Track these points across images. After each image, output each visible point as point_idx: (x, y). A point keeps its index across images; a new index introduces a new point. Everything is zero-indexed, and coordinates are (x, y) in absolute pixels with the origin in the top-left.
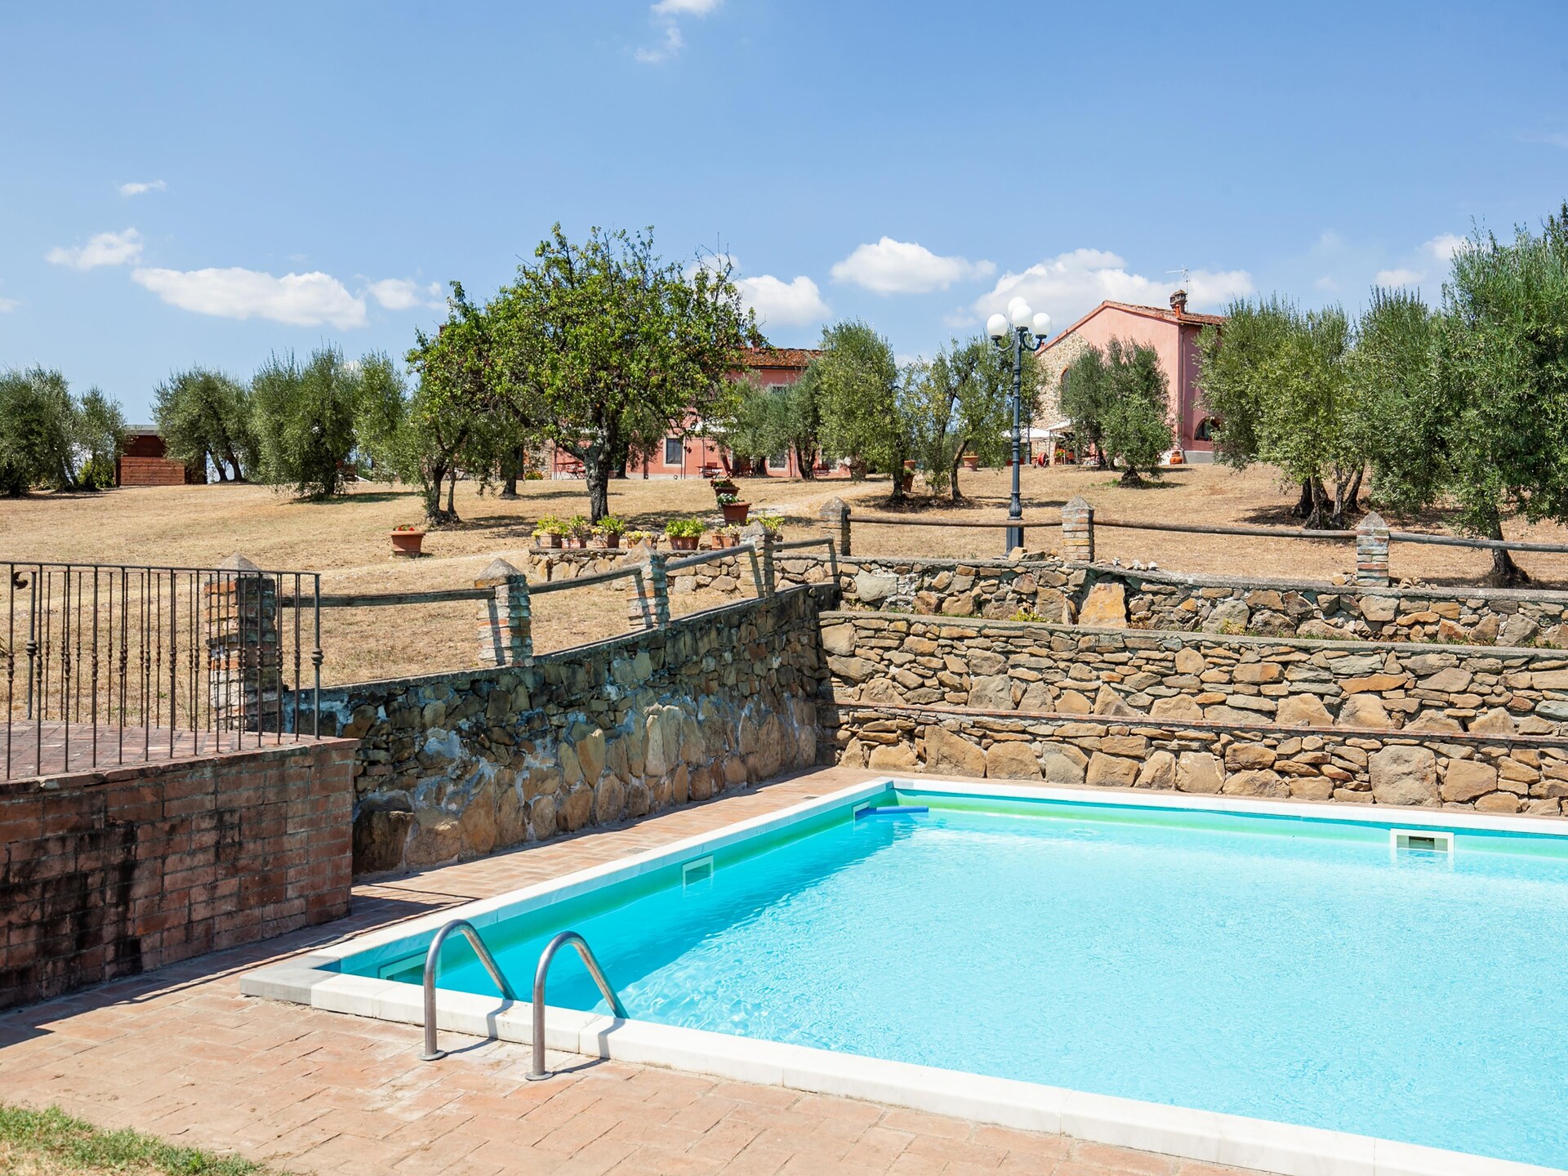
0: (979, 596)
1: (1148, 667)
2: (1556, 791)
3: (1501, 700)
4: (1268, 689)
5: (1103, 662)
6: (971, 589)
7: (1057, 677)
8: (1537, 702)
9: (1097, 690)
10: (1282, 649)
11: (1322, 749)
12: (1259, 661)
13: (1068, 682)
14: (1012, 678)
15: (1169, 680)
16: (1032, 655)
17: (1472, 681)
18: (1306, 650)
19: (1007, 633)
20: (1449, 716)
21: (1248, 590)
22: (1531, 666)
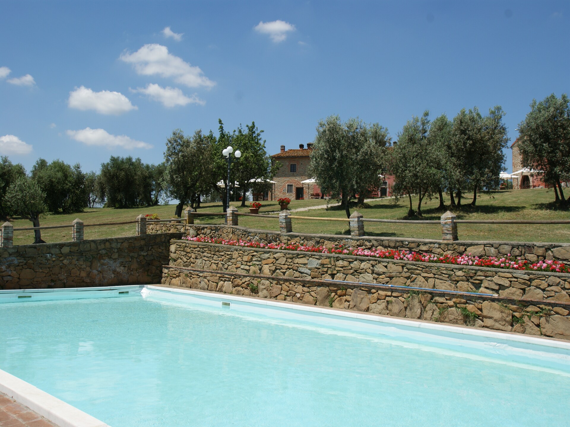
0: (211, 235)
1: (228, 257)
2: (291, 294)
3: (291, 267)
4: (248, 264)
5: (220, 255)
6: (210, 234)
7: (211, 260)
8: (298, 267)
9: (218, 263)
10: (252, 251)
11: (249, 281)
12: (248, 255)
13: (213, 261)
14: (203, 259)
15: (231, 261)
16: (207, 253)
17: (286, 261)
18: (256, 252)
19: (203, 247)
20: (281, 272)
21: (259, 234)
22: (299, 257)
